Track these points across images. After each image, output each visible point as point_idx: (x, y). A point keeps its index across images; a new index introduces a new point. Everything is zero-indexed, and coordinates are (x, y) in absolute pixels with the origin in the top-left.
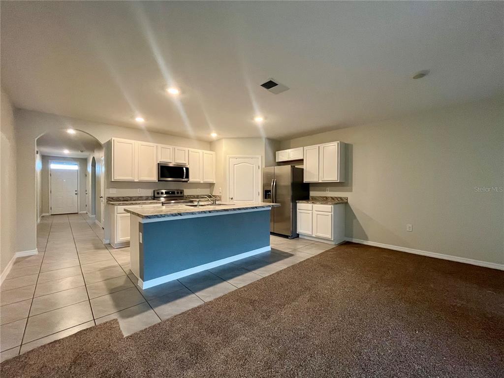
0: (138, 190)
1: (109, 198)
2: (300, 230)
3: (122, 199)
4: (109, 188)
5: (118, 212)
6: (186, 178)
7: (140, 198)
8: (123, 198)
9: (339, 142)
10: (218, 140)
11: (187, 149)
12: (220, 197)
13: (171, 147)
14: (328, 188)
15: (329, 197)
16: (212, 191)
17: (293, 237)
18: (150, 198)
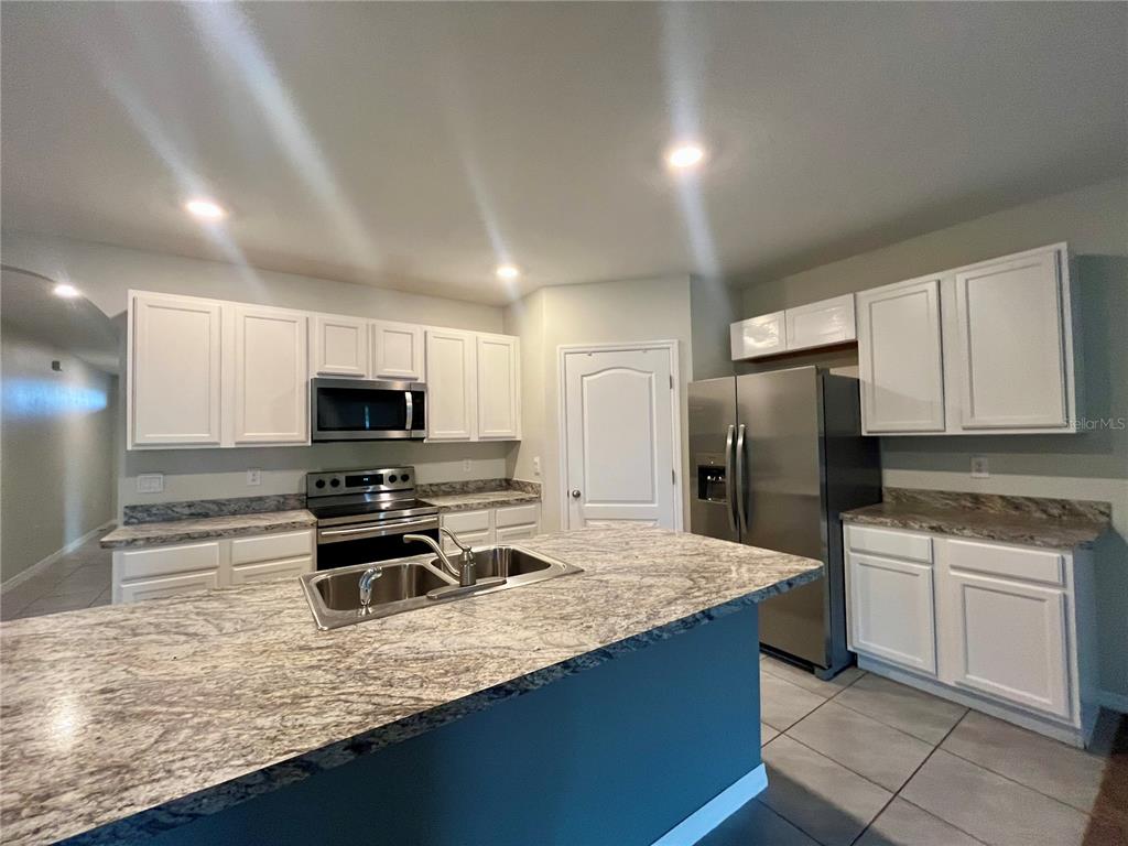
0: (249, 474)
1: (134, 508)
2: (862, 638)
3: (187, 511)
4: (136, 475)
5: (128, 574)
6: (414, 427)
7: (253, 506)
8: (190, 505)
9: (1063, 246)
10: (527, 297)
11: (418, 329)
12: (536, 489)
13: (361, 322)
14: (985, 460)
15: (990, 497)
16: (511, 467)
17: (831, 671)
18: (292, 502)
